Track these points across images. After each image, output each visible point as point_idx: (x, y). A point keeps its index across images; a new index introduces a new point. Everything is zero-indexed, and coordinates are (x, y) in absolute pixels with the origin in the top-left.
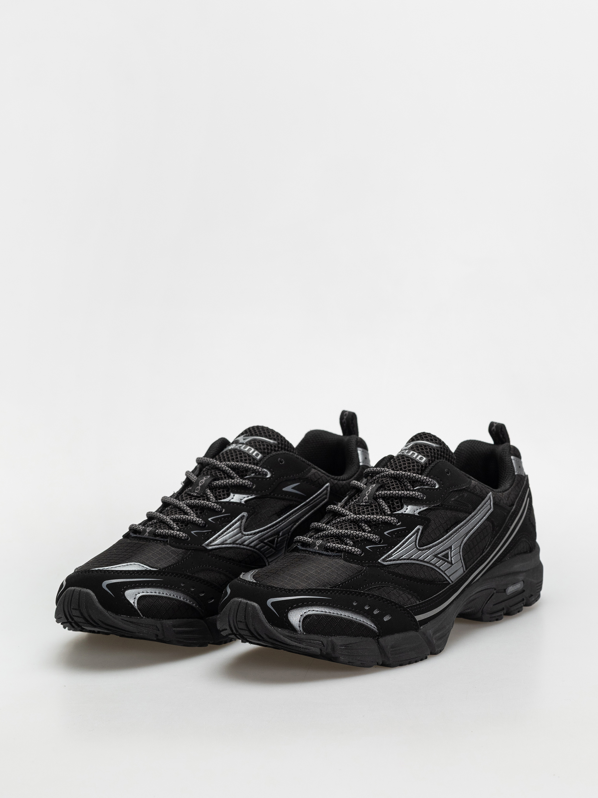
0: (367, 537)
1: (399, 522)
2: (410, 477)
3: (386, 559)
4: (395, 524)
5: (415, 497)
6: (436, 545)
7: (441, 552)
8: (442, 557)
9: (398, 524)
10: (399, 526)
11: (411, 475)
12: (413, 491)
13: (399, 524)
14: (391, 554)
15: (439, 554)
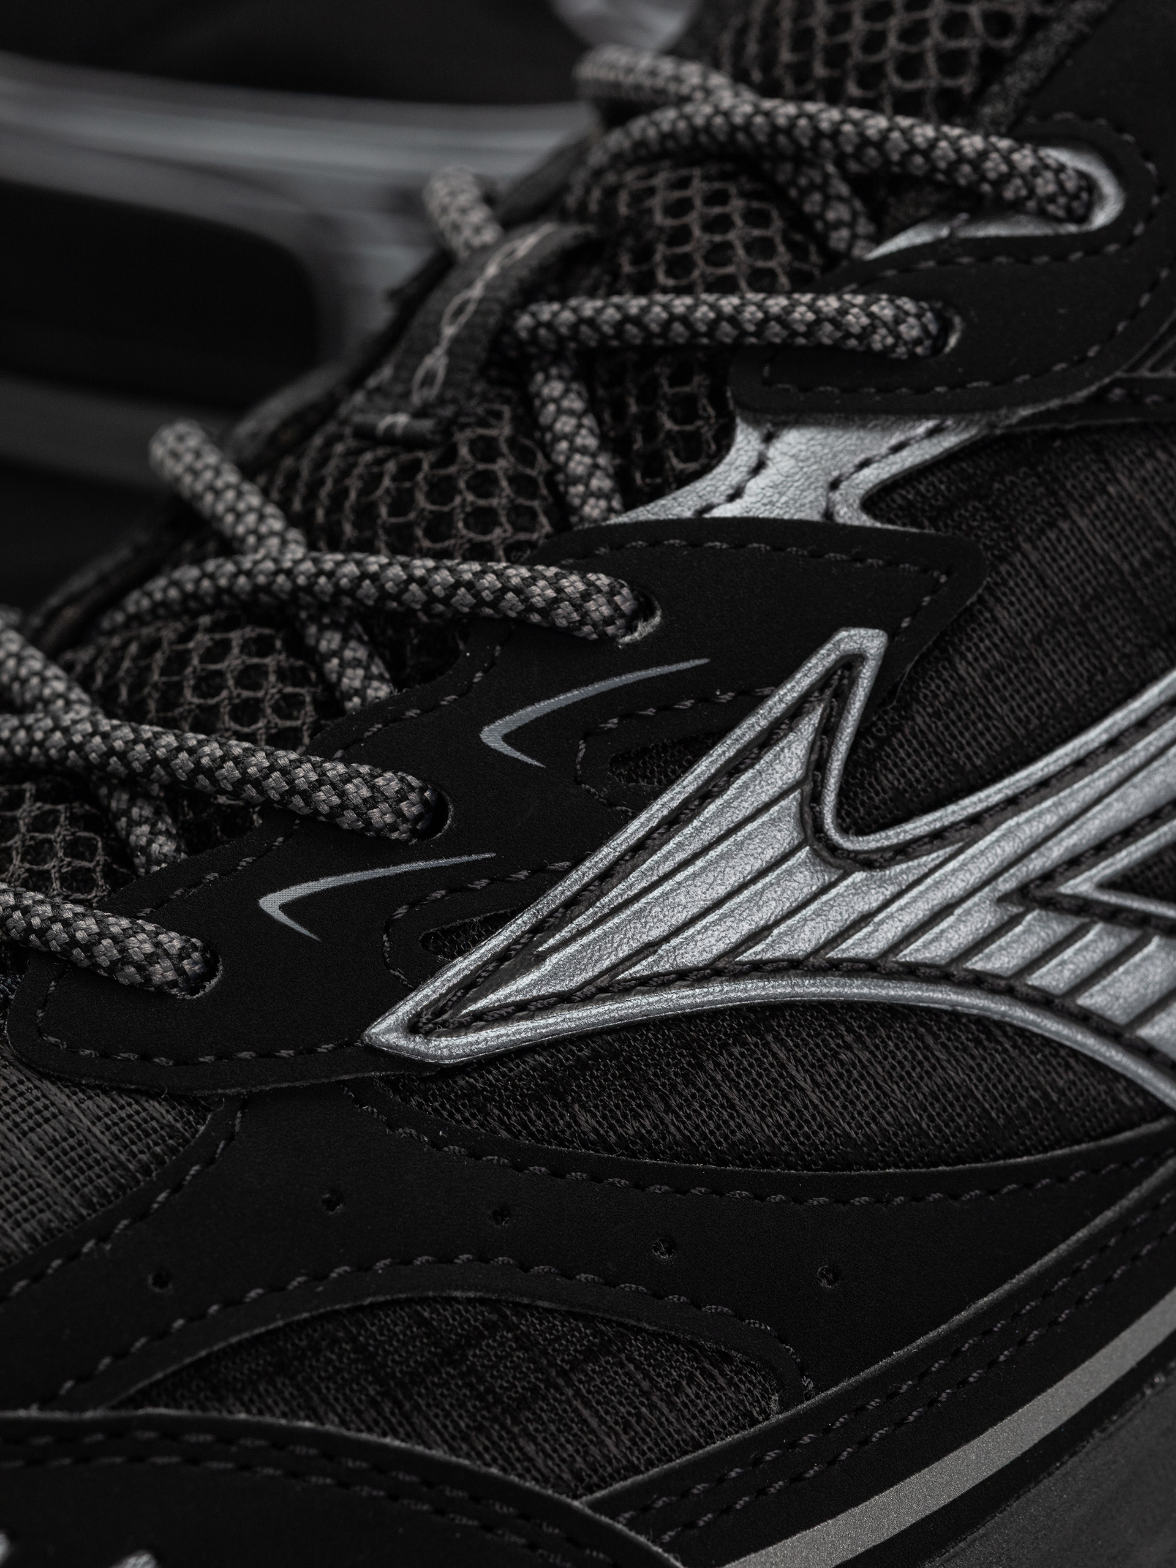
0: (337, 811)
1: (644, 611)
2: (934, 169)
3: (461, 1003)
4: (603, 635)
5: (889, 350)
6: (1045, 786)
7: (1102, 848)
8: (1112, 898)
9: (630, 629)
10: (639, 654)
11: (896, 135)
12: (900, 295)
13: (643, 630)
14: (529, 945)
15: (1074, 863)
